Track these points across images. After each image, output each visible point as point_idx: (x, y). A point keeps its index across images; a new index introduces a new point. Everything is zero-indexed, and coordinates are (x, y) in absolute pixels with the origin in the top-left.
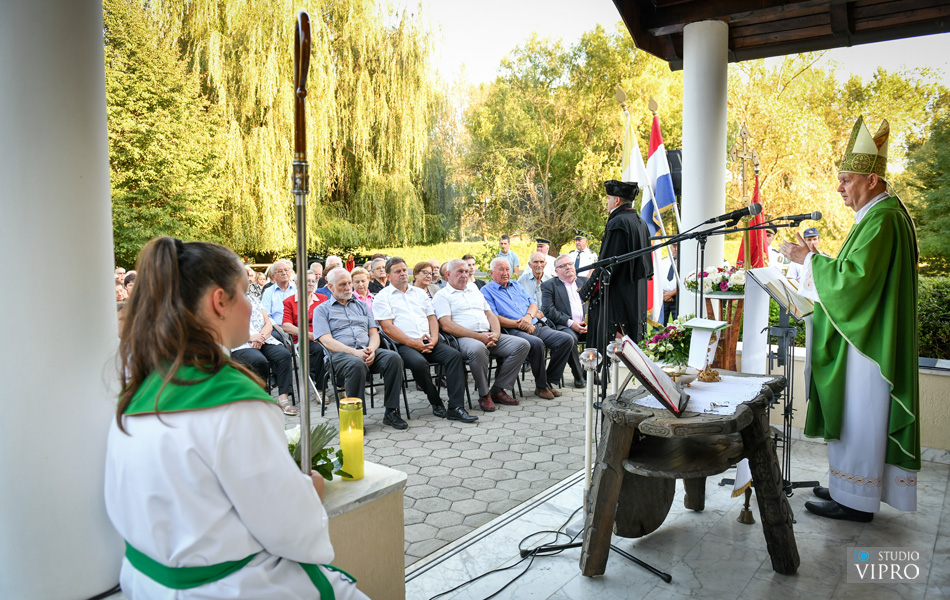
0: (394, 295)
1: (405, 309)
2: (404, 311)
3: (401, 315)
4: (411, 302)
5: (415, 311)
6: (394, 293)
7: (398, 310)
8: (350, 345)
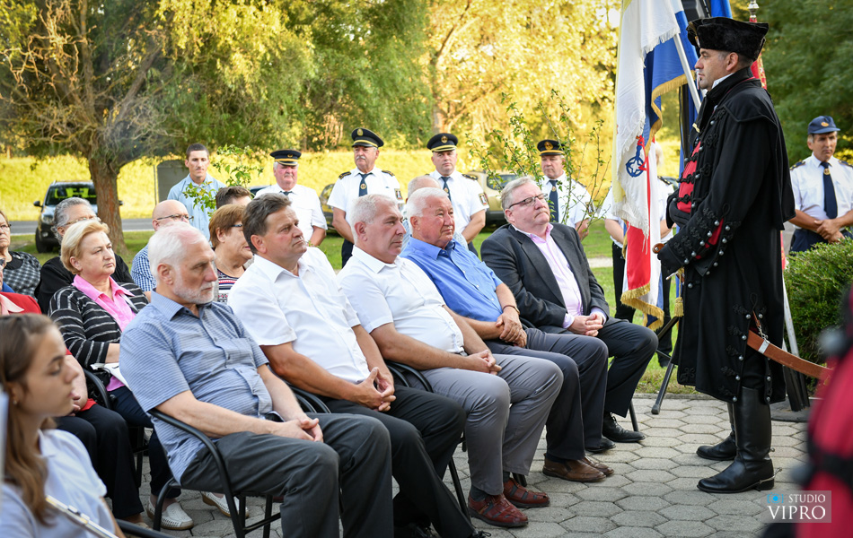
0: (281, 285)
1: (313, 313)
2: (313, 320)
3: (310, 328)
4: (320, 297)
5: (333, 317)
6: (279, 277)
7: (301, 318)
8: (248, 413)
